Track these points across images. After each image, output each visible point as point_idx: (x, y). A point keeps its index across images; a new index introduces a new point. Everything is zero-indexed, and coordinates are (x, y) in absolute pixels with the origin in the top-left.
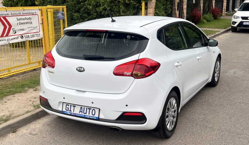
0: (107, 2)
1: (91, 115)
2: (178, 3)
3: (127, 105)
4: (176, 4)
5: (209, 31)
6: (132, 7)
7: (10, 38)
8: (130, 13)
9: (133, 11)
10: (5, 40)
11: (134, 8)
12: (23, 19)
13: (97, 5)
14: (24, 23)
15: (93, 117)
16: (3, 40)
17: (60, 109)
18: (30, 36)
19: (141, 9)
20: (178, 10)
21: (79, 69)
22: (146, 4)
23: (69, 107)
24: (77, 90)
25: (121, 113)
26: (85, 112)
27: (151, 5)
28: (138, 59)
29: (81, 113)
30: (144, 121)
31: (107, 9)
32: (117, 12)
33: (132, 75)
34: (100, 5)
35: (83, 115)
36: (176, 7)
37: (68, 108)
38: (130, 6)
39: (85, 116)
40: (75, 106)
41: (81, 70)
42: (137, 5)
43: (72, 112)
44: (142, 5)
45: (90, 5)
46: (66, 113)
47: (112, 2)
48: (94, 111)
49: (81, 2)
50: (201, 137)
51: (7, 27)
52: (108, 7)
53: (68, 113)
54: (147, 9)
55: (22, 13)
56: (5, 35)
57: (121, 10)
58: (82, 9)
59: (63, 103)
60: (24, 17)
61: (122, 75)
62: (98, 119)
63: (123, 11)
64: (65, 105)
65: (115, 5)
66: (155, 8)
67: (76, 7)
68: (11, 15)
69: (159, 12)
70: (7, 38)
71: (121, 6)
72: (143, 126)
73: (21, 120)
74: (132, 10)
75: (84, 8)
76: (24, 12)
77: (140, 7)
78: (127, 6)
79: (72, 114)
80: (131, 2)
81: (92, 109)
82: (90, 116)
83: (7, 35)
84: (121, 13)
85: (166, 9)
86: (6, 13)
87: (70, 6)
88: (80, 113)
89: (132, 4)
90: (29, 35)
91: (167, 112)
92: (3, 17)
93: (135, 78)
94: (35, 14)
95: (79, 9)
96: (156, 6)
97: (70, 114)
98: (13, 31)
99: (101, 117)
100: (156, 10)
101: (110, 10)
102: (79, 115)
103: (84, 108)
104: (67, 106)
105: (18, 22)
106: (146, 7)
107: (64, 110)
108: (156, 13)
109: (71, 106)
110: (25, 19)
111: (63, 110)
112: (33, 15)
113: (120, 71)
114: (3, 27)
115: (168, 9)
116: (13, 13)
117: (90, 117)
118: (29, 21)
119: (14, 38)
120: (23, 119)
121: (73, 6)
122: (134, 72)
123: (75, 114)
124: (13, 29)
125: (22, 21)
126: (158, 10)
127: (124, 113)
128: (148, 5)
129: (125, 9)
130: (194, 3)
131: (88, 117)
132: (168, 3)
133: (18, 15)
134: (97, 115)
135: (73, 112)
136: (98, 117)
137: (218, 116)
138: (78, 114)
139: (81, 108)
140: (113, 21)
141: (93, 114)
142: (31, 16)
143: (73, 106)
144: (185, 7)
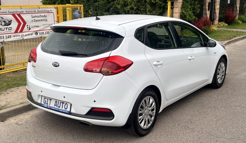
0: (134, 2)
2: (209, 3)
3: (95, 101)
4: (207, 4)
5: (241, 32)
6: (157, 7)
7: (25, 34)
8: (156, 13)
9: (159, 10)
10: (19, 36)
11: (160, 8)
12: (38, 17)
13: (125, 5)
14: (39, 21)
15: (65, 111)
16: (17, 36)
17: (39, 102)
18: (45, 33)
19: (167, 9)
20: (208, 10)
21: (55, 64)
22: (172, 4)
23: (46, 100)
24: (53, 84)
25: (90, 108)
26: (59, 106)
27: (177, 4)
28: (108, 56)
30: (112, 118)
31: (134, 8)
32: (143, 11)
33: (100, 72)
34: (128, 4)
36: (207, 8)
38: (157, 5)
39: (58, 109)
40: (51, 100)
41: (56, 65)
42: (163, 4)
44: (168, 5)
45: (119, 4)
47: (139, 2)
49: (110, 2)
50: (177, 137)
51: (21, 24)
52: (135, 6)
54: (173, 9)
55: (37, 11)
56: (19, 31)
57: (148, 10)
58: (111, 9)
59: (42, 96)
60: (39, 15)
61: (92, 71)
62: (70, 113)
63: (149, 11)
64: (43, 98)
65: (142, 5)
66: (182, 8)
67: (107, 6)
68: (25, 13)
69: (185, 12)
70: (21, 34)
71: (147, 6)
72: (111, 123)
73: (11, 110)
74: (157, 10)
75: (114, 7)
76: (39, 10)
77: (166, 7)
78: (153, 5)
79: (48, 107)
80: (157, 2)
81: (65, 103)
82: (62, 110)
83: (21, 31)
84: (148, 12)
85: (194, 9)
86: (20, 10)
87: (101, 6)
89: (158, 4)
90: (44, 31)
91: (140, 110)
92: (17, 14)
93: (104, 75)
94: (50, 12)
95: (109, 9)
96: (182, 5)
98: (28, 27)
99: (73, 111)
100: (182, 10)
101: (137, 9)
102: (54, 109)
103: (58, 102)
104: (45, 99)
105: (33, 19)
106: (172, 7)
107: (43, 103)
108: (182, 12)
109: (48, 99)
110: (40, 17)
112: (48, 13)
113: (90, 68)
114: (17, 24)
115: (196, 9)
116: (28, 11)
117: (63, 111)
118: (44, 18)
119: (29, 35)
120: (14, 110)
121: (103, 5)
122: (103, 69)
124: (27, 26)
125: (37, 19)
126: (184, 10)
127: (93, 108)
128: (174, 5)
129: (151, 9)
130: (229, 3)
131: (61, 111)
132: (196, 2)
133: (33, 12)
134: (68, 110)
136: (69, 111)
137: (206, 118)
138: (53, 108)
139: (56, 101)
140: (98, 19)
141: (66, 108)
142: (46, 14)
143: (50, 99)
144: (218, 7)
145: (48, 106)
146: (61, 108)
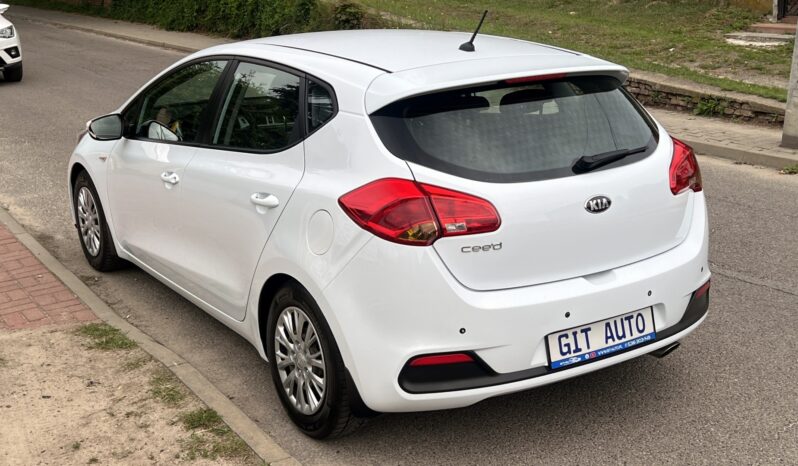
1: (636, 334)
15: (643, 337)
23: (571, 340)
26: (620, 334)
29: (610, 340)
35: (618, 345)
37: (565, 345)
39: (623, 344)
40: (589, 329)
41: (600, 206)
43: (585, 350)
46: (567, 363)
48: (640, 318)
53: (574, 361)
79: (587, 357)
82: (635, 339)
88: (607, 342)
97: (579, 359)
102: (608, 351)
109: (575, 334)
111: (553, 360)
117: (638, 341)
123: (596, 352)
131: (633, 343)
135: (588, 351)
138: (605, 349)
139: (608, 325)
141: (641, 328)
143: (582, 331)
145: (583, 356)
146: (628, 337)
